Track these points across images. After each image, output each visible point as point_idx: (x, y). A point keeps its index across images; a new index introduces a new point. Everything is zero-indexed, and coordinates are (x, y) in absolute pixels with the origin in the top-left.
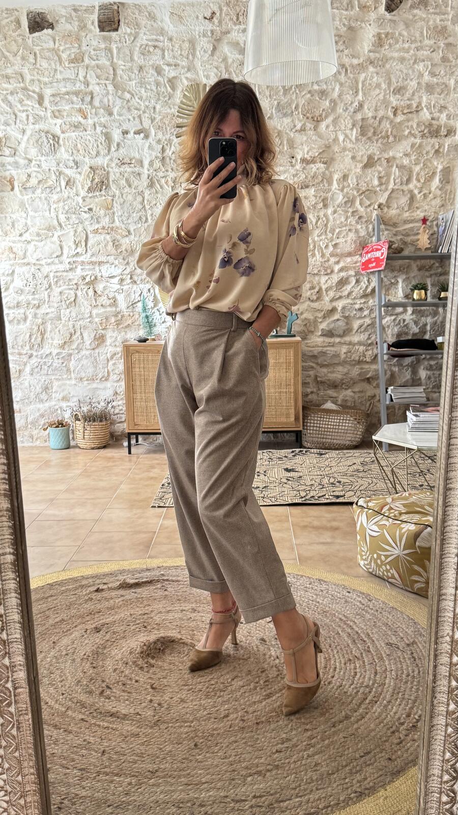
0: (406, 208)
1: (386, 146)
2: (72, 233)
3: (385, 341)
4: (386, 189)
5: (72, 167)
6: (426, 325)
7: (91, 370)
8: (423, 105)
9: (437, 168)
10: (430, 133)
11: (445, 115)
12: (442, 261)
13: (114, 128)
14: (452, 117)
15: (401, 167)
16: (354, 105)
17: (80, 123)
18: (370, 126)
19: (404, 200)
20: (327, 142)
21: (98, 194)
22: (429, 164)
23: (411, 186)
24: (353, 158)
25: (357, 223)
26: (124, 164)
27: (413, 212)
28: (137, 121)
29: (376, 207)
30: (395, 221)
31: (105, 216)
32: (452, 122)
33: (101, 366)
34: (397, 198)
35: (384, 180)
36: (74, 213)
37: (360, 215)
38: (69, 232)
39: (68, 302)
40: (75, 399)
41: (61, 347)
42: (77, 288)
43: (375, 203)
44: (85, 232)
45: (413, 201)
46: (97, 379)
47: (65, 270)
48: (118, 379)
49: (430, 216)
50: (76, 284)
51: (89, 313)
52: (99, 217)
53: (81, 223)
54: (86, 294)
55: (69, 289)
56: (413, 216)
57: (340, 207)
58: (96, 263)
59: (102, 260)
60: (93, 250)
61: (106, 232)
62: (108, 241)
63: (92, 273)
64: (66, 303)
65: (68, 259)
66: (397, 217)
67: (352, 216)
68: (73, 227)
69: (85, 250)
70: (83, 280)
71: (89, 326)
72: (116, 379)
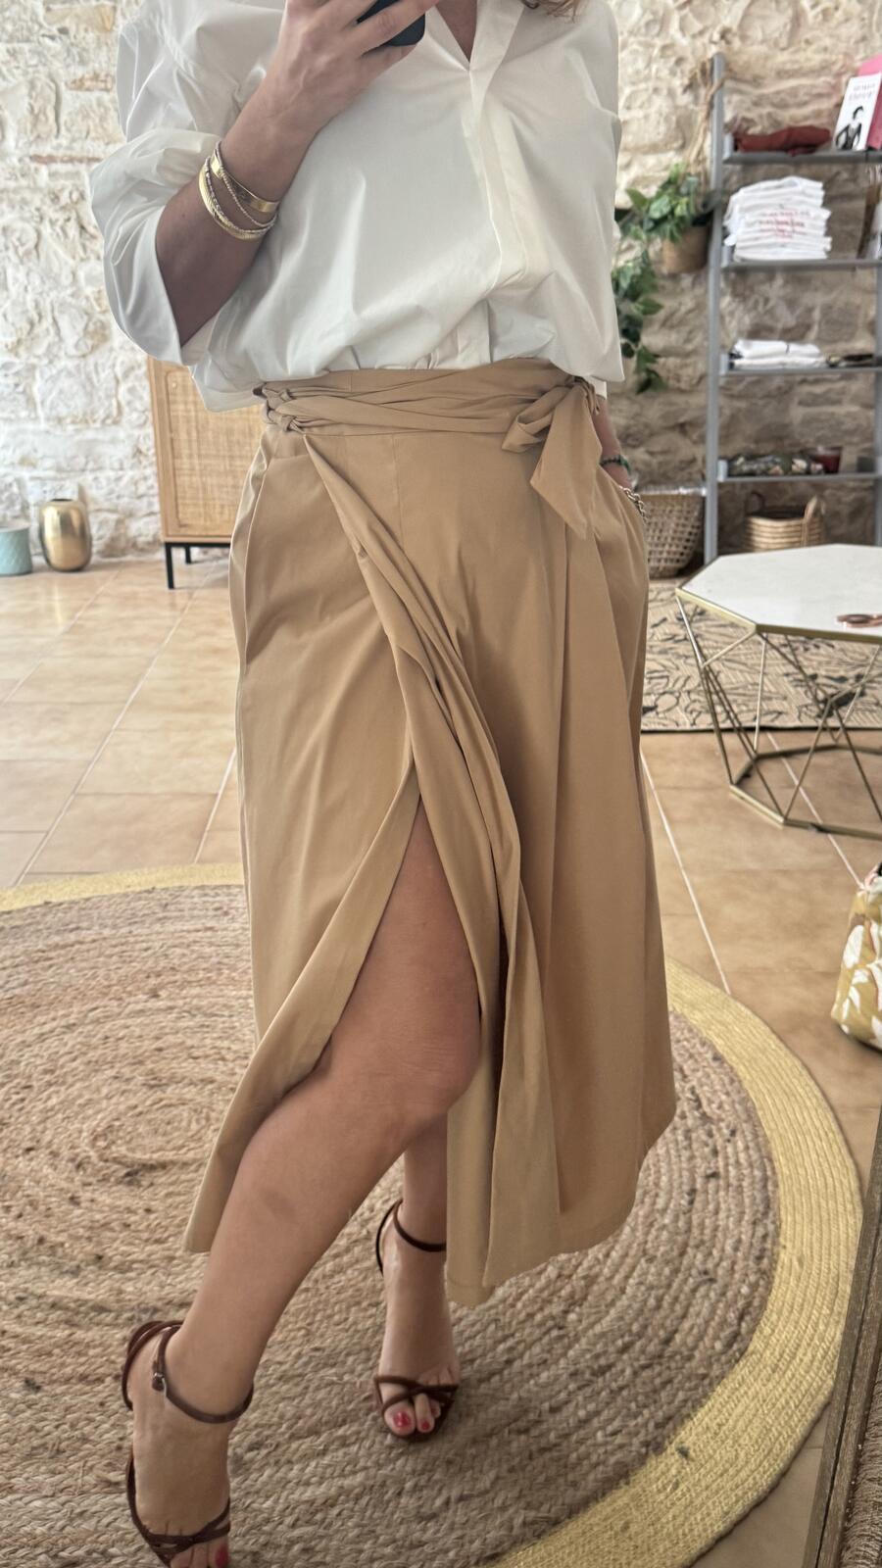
0: (783, 42)
2: (24, 90)
3: (723, 347)
6: (810, 310)
7: (79, 402)
12: (853, 171)
19: (778, 23)
25: (673, 73)
27: (796, 51)
29: (716, 37)
30: (757, 71)
31: (99, 46)
33: (102, 394)
34: (763, 18)
36: (28, 40)
37: (680, 53)
38: (15, 88)
39: (21, 251)
40: (49, 463)
41: (10, 351)
42: (42, 218)
43: (714, 26)
44: (53, 85)
45: (799, 25)
46: (94, 421)
47: (13, 176)
48: (142, 421)
49: (834, 63)
50: (38, 209)
51: (71, 277)
52: (84, 49)
53: (45, 65)
54: (61, 234)
55: (23, 219)
56: (797, 62)
57: (635, 35)
58: (81, 161)
59: (96, 155)
60: (74, 128)
61: (102, 85)
62: (107, 109)
63: (74, 185)
64: (16, 252)
65: (17, 152)
66: (761, 62)
67: (662, 57)
68: (26, 73)
69: (55, 131)
70: (52, 200)
71: (70, 305)
72: (138, 423)
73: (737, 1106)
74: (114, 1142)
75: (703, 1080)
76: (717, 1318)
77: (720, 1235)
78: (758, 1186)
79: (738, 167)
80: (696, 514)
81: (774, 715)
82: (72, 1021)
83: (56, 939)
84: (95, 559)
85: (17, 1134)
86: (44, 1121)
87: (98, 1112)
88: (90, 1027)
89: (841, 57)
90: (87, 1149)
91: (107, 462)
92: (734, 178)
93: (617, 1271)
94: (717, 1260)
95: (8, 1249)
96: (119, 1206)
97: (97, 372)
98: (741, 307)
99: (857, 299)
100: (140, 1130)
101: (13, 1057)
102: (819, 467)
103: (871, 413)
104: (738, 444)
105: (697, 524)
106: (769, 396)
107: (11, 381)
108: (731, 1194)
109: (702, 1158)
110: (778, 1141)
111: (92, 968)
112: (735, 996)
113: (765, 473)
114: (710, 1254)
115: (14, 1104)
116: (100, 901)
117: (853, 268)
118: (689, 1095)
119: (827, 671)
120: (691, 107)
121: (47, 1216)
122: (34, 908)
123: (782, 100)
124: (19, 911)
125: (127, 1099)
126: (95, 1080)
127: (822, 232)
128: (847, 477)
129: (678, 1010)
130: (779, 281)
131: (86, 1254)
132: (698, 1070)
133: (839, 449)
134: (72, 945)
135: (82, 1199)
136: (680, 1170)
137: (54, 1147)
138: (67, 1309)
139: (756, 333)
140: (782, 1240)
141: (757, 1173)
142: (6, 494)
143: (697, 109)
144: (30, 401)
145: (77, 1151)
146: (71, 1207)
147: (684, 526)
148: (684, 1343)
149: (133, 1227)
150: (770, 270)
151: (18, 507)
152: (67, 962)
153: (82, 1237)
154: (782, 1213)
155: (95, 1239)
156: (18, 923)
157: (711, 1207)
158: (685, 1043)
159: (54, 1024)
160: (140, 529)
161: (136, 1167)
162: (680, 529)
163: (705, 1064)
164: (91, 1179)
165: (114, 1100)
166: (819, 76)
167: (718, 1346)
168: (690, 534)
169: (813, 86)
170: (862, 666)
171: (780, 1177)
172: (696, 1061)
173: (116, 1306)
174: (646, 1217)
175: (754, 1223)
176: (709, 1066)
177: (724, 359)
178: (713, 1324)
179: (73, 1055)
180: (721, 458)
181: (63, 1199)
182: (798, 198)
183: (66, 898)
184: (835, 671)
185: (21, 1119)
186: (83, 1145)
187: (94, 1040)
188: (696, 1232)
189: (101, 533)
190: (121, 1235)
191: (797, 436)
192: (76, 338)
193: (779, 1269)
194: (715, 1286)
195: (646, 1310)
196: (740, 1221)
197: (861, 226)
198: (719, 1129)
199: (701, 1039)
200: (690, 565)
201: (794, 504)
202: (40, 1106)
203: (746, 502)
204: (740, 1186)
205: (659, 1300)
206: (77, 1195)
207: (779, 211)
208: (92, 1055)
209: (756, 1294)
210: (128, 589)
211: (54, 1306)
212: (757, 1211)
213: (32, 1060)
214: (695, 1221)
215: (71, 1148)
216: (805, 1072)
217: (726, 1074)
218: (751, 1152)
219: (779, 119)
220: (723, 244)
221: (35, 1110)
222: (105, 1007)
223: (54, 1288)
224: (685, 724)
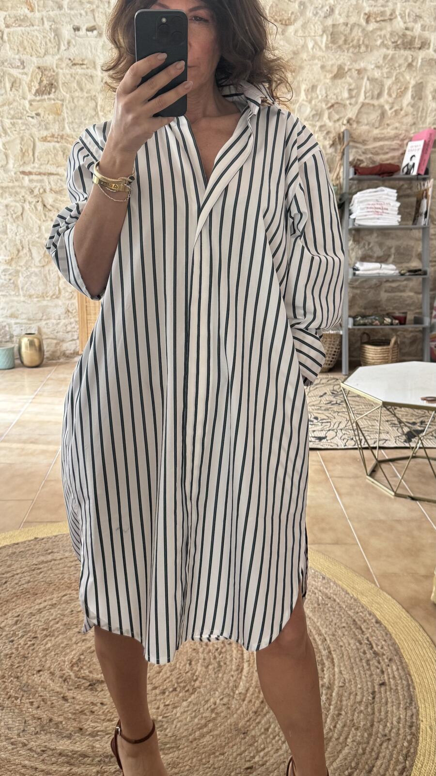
0: (377, 124)
1: (357, 56)
2: (18, 141)
3: (349, 265)
4: (356, 103)
5: (18, 67)
6: (390, 248)
7: (41, 288)
8: (397, 13)
9: (409, 83)
10: (403, 44)
11: (420, 25)
12: (411, 183)
13: (65, 24)
14: (427, 27)
15: (372, 80)
16: (325, 9)
17: (26, 16)
18: (341, 33)
19: (374, 116)
20: (295, 49)
21: (46, 97)
22: (401, 78)
23: (382, 100)
24: (323, 67)
25: (325, 138)
26: (75, 64)
27: (383, 129)
28: (90, 17)
29: (345, 122)
30: (364, 137)
31: (55, 122)
32: (426, 34)
33: (51, 284)
34: (368, 114)
35: (354, 93)
36: (21, 118)
37: (329, 130)
38: (14, 140)
39: (14, 216)
40: (24, 316)
41: (8, 263)
42: (25, 201)
43: (344, 117)
44: (32, 140)
45: (384, 117)
46: (47, 297)
47: (12, 181)
48: (70, 297)
49: (400, 135)
50: (23, 197)
51: (38, 228)
52: (47, 123)
53: (28, 130)
54: (34, 208)
55: (15, 201)
56: (383, 134)
57: (308, 121)
58: (44, 174)
59: (52, 172)
60: (42, 159)
61: (56, 140)
62: (58, 151)
63: (41, 185)
64: (12, 217)
65: (14, 169)
66: (366, 134)
67: (320, 131)
68: (19, 133)
69: (32, 160)
70: (30, 193)
71: (37, 242)
72: (68, 297)
73: (391, 648)
74: (82, 668)
75: (372, 633)
76: (393, 759)
77: (389, 715)
78: (406, 689)
79: (356, 182)
80: (338, 342)
81: (384, 441)
82: (54, 602)
83: (42, 558)
84: (45, 360)
85: (33, 663)
86: (45, 656)
87: (72, 651)
88: (64, 605)
89: (403, 132)
90: (69, 671)
91: (53, 316)
92: (354, 187)
93: (341, 735)
94: (390, 728)
95: (34, 725)
96: (88, 702)
97: (49, 274)
98: (357, 247)
99: (412, 243)
100: (94, 661)
101: (26, 622)
102: (397, 321)
103: (420, 296)
104: (357, 310)
105: (338, 347)
106: (370, 288)
107: (7, 277)
108: (392, 694)
109: (376, 675)
110: (412, 665)
111: (62, 574)
112: (381, 588)
113: (371, 324)
114: (386, 726)
115: (29, 647)
116: (62, 537)
117: (411, 229)
118: (366, 642)
119: (406, 419)
120: (334, 154)
121: (52, 707)
122: (29, 541)
123: (376, 151)
124: (22, 543)
125: (86, 644)
126: (69, 633)
127: (396, 213)
128: (409, 327)
129: (355, 596)
130: (375, 235)
131: (74, 727)
132: (369, 629)
133: (406, 313)
134: (51, 562)
135: (68, 697)
136: (367, 683)
137: (52, 670)
138: (67, 756)
139: (364, 259)
140: (420, 717)
141: (404, 682)
142: (3, 331)
143: (336, 155)
144: (16, 286)
145: (64, 672)
146: (64, 702)
147: (332, 348)
148: (379, 772)
149: (96, 713)
150: (370, 230)
151: (8, 337)
152: (48, 570)
153: (71, 718)
154: (419, 702)
155: (77, 719)
156: (23, 549)
157: (383, 700)
158: (361, 614)
159: (46, 604)
160: (67, 347)
161: (94, 681)
162: (331, 349)
163: (372, 625)
164: (71, 687)
165: (79, 644)
166: (393, 140)
167: (396, 773)
168: (335, 352)
169: (391, 145)
170: (423, 417)
171: (415, 684)
172: (368, 624)
173: (91, 754)
174: (352, 706)
175: (406, 709)
176: (375, 626)
177: (351, 271)
178: (392, 762)
179: (57, 620)
180: (350, 316)
181: (59, 698)
182: (384, 196)
183: (45, 536)
184: (410, 419)
185: (34, 655)
186: (66, 669)
187: (66, 612)
188: (377, 714)
189: (48, 349)
190: (90, 717)
191: (384, 306)
192: (40, 258)
193: (421, 733)
194: (391, 742)
195: (358, 756)
196: (398, 708)
197: (414, 209)
198: (383, 660)
199: (368, 611)
200: (335, 367)
201: (384, 338)
202: (43, 648)
203: (361, 337)
204: (397, 689)
205: (364, 750)
206: (66, 695)
207: (375, 203)
208: (66, 620)
209: (411, 746)
210: (61, 376)
211: (60, 754)
212: (407, 702)
213: (36, 623)
214: (376, 707)
215: (60, 670)
216: (421, 629)
217: (383, 631)
218: (400, 671)
219: (375, 160)
220: (349, 218)
221: (40, 650)
222: (70, 594)
223: (60, 745)
224: (341, 446)
